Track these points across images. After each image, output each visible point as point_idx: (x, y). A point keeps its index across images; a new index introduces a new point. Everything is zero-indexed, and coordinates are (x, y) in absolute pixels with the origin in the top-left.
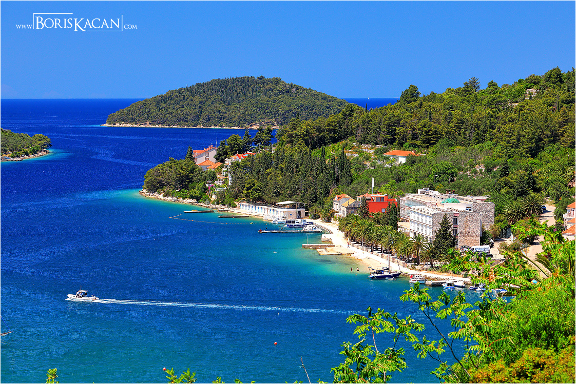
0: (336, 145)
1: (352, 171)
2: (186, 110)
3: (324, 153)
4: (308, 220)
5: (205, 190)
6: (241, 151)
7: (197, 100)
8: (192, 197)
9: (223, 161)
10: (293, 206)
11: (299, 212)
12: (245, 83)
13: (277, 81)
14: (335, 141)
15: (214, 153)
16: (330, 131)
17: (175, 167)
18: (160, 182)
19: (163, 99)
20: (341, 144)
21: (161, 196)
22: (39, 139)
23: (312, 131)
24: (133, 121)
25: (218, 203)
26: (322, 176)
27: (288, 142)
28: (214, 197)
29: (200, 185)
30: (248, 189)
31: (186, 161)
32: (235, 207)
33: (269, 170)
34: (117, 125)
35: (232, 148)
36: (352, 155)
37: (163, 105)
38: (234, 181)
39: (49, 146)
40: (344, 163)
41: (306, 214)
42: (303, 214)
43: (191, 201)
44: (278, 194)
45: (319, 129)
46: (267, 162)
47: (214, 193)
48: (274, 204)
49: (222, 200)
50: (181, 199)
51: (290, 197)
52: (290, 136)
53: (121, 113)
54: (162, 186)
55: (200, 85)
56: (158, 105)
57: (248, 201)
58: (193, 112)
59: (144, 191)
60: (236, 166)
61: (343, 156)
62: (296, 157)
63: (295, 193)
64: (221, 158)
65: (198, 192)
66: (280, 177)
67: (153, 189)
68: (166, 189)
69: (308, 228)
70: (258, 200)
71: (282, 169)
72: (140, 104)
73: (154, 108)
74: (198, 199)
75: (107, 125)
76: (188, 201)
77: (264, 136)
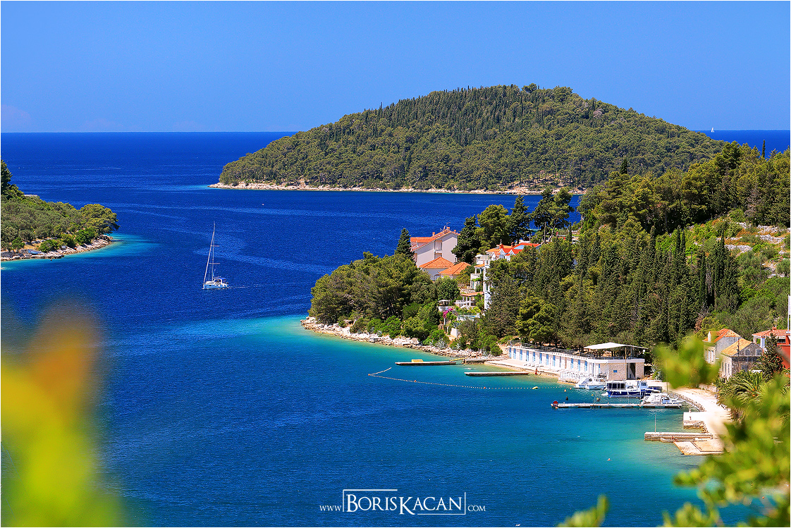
0: (703, 227)
1: (741, 281)
2: (379, 155)
3: (681, 244)
4: (651, 382)
5: (437, 318)
6: (508, 239)
7: (401, 134)
8: (410, 334)
9: (470, 259)
10: (619, 354)
11: (633, 366)
12: (498, 99)
13: (564, 95)
14: (701, 218)
15: (452, 243)
16: (691, 198)
17: (374, 270)
18: (344, 302)
19: (335, 132)
20: (714, 224)
21: (346, 332)
22: (94, 213)
23: (655, 198)
24: (272, 177)
25: (464, 347)
26: (679, 291)
27: (605, 221)
28: (454, 334)
29: (425, 310)
30: (526, 317)
31: (397, 258)
32: (498, 353)
33: (567, 279)
34: (242, 186)
35: (489, 232)
36: (739, 248)
37: (332, 144)
38: (496, 300)
39: (115, 228)
40: (723, 265)
41: (647, 371)
42: (639, 371)
43: (408, 341)
44: (586, 328)
45: (668, 194)
46: (563, 261)
47: (455, 325)
48: (579, 349)
49: (471, 340)
50: (387, 338)
51: (613, 334)
52: (608, 208)
53: (248, 161)
54: (348, 311)
55: (406, 104)
56: (322, 145)
57: (526, 342)
58: (393, 159)
59: (311, 321)
60: (500, 269)
61: (722, 251)
62: (623, 252)
63: (624, 327)
64: (466, 253)
65: (422, 323)
66: (591, 294)
67: (331, 315)
68: (356, 316)
69: (652, 399)
70: (548, 341)
71: (595, 278)
72: (288, 142)
73: (314, 152)
74: (422, 337)
75: (220, 185)
76: (401, 341)
77: (553, 209)
